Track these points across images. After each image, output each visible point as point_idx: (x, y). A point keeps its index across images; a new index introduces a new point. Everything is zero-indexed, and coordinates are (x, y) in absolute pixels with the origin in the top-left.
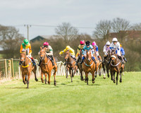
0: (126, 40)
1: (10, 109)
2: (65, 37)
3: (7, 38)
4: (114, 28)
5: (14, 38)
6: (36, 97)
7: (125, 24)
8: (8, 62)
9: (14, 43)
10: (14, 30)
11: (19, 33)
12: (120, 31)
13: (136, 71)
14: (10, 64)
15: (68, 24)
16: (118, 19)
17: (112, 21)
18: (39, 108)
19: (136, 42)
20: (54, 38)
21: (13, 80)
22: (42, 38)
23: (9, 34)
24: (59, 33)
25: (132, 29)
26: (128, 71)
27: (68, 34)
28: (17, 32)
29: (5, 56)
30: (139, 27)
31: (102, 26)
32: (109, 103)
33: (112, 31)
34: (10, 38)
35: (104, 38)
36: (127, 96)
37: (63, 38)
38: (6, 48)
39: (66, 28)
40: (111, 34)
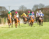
0: (44, 11)
1: (3, 35)
2: (22, 10)
3: (2, 11)
4: (39, 7)
5: (4, 11)
6: (12, 31)
7: (43, 6)
8: (2, 19)
9: (4, 12)
10: (4, 8)
11: (6, 9)
12: (41, 8)
13: (47, 22)
14: (3, 19)
15: (23, 6)
16: (41, 4)
17: (39, 5)
18: (13, 35)
19: (47, 12)
20: (18, 10)
21: (4, 25)
22: (14, 11)
23: (3, 9)
24: (20, 9)
25: (45, 7)
26: (44, 22)
27: (23, 9)
28: (5, 8)
29: (1, 17)
30: (48, 7)
31: (35, 6)
32: (38, 33)
33: (39, 8)
34: (3, 11)
35: (36, 11)
36: (44, 30)
37: (22, 11)
38: (2, 14)
39: (22, 7)
40: (38, 9)
